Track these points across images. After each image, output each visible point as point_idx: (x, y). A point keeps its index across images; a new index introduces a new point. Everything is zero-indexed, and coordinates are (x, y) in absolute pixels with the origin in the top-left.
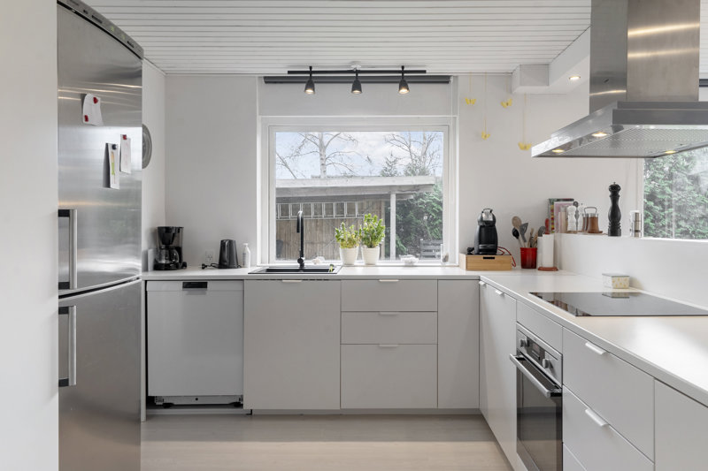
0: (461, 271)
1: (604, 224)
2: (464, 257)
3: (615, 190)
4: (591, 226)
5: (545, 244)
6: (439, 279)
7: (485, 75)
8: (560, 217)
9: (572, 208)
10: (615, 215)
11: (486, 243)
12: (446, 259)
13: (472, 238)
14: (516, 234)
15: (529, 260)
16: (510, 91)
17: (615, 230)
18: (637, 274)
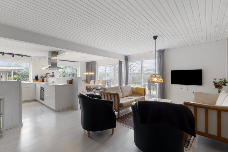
0: (33, 82)
1: (52, 76)
2: (33, 81)
3: (53, 73)
4: (51, 76)
5: (45, 79)
6: (29, 83)
7: (36, 57)
8: (47, 75)
9: (49, 74)
10: (53, 75)
11: (37, 78)
12: (30, 81)
13: (34, 78)
14: (41, 78)
15: (43, 81)
16: (40, 59)
17: (53, 77)
18: (54, 81)
